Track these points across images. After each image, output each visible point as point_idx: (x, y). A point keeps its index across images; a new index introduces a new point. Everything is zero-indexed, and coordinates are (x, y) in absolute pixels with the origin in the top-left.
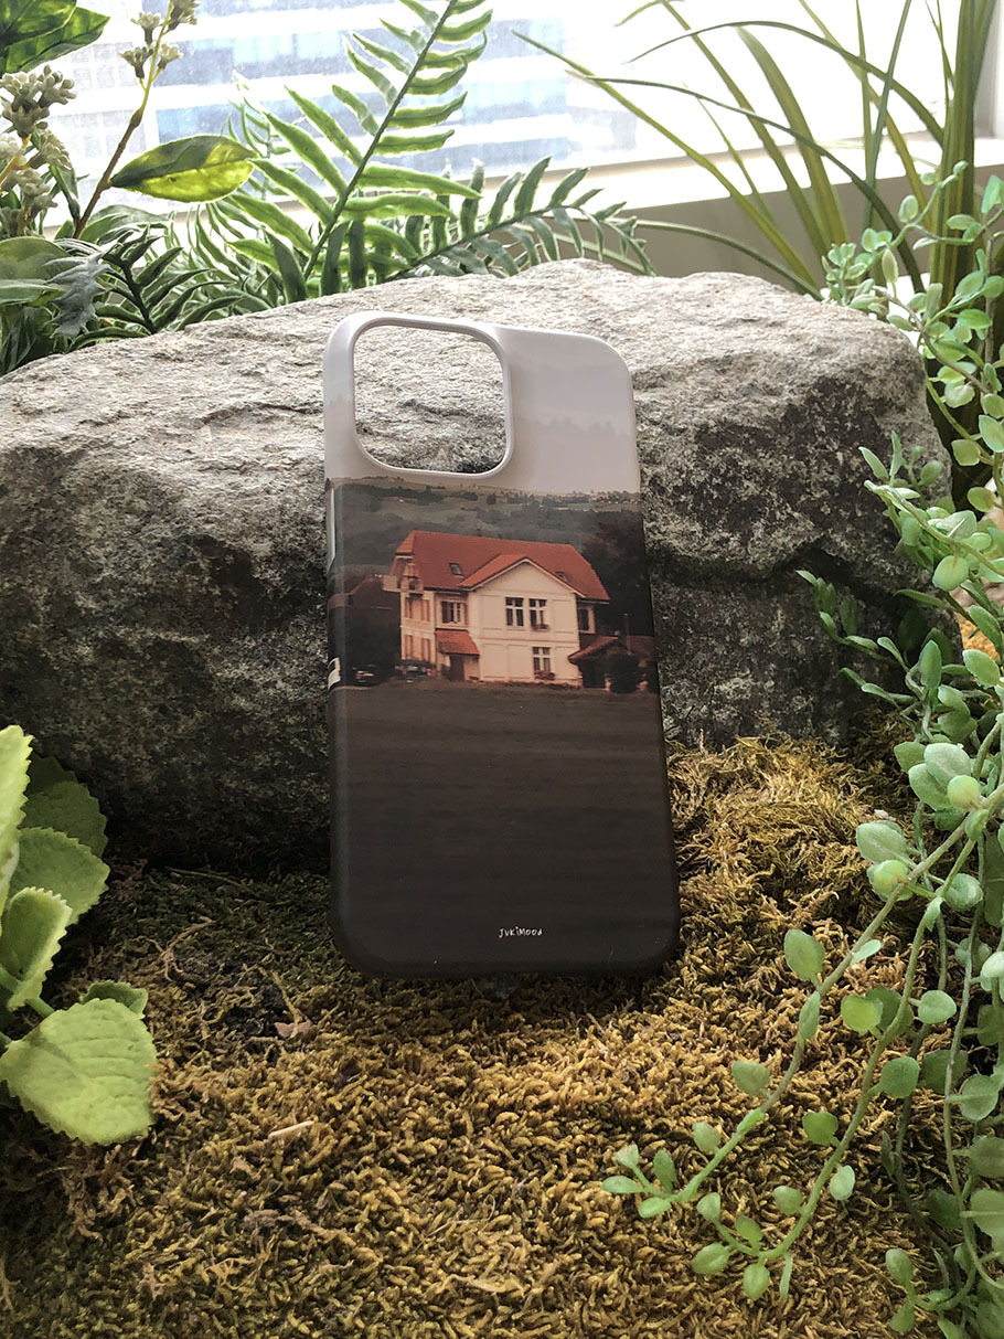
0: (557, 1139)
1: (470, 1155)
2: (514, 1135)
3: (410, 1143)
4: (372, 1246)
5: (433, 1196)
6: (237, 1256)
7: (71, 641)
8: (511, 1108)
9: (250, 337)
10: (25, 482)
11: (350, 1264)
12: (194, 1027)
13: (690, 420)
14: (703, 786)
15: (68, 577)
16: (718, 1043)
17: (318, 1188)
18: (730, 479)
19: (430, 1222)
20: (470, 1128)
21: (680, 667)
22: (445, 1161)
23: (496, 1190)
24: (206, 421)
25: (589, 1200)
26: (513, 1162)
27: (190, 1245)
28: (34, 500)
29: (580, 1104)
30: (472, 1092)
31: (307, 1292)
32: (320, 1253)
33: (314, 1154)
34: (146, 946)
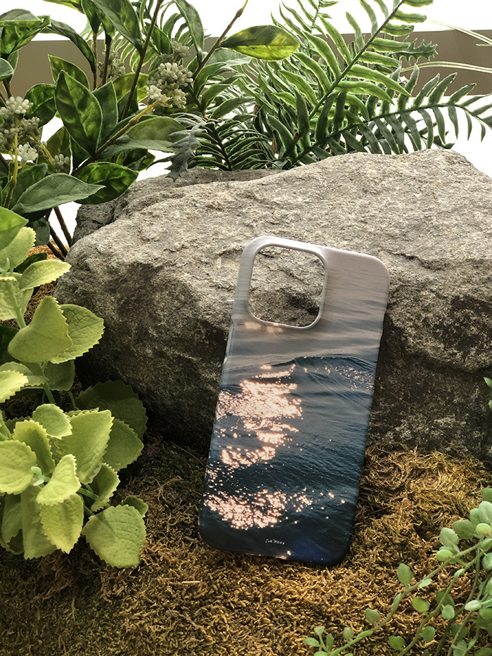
0: (295, 614)
1: (258, 611)
2: (278, 608)
3: (236, 600)
4: (213, 636)
5: (241, 623)
6: (161, 625)
7: (144, 345)
8: (279, 597)
9: (255, 199)
10: (135, 278)
11: (202, 640)
12: (164, 525)
13: (450, 293)
14: (408, 472)
15: (147, 321)
16: (374, 592)
17: (197, 607)
18: (464, 325)
19: (237, 632)
20: (261, 600)
21: (420, 408)
22: (248, 611)
23: (266, 628)
24: (220, 255)
25: (301, 642)
26: (275, 619)
27: (145, 615)
28: (138, 286)
29: (307, 602)
30: (266, 586)
31: (184, 646)
32: (192, 633)
33: (198, 593)
34: (153, 481)
